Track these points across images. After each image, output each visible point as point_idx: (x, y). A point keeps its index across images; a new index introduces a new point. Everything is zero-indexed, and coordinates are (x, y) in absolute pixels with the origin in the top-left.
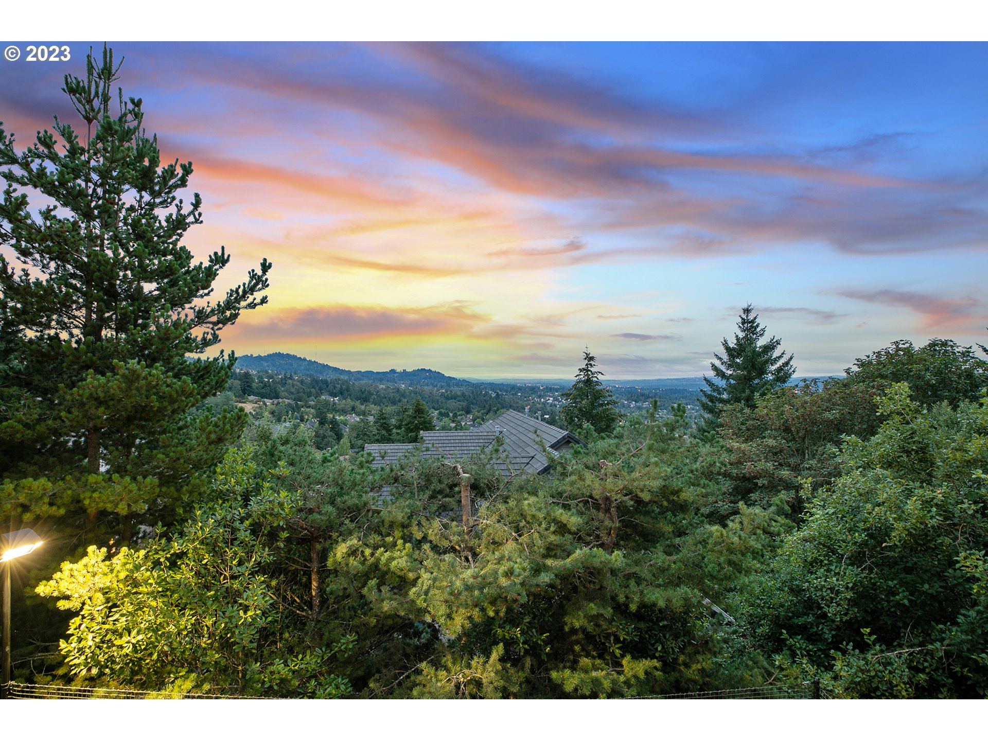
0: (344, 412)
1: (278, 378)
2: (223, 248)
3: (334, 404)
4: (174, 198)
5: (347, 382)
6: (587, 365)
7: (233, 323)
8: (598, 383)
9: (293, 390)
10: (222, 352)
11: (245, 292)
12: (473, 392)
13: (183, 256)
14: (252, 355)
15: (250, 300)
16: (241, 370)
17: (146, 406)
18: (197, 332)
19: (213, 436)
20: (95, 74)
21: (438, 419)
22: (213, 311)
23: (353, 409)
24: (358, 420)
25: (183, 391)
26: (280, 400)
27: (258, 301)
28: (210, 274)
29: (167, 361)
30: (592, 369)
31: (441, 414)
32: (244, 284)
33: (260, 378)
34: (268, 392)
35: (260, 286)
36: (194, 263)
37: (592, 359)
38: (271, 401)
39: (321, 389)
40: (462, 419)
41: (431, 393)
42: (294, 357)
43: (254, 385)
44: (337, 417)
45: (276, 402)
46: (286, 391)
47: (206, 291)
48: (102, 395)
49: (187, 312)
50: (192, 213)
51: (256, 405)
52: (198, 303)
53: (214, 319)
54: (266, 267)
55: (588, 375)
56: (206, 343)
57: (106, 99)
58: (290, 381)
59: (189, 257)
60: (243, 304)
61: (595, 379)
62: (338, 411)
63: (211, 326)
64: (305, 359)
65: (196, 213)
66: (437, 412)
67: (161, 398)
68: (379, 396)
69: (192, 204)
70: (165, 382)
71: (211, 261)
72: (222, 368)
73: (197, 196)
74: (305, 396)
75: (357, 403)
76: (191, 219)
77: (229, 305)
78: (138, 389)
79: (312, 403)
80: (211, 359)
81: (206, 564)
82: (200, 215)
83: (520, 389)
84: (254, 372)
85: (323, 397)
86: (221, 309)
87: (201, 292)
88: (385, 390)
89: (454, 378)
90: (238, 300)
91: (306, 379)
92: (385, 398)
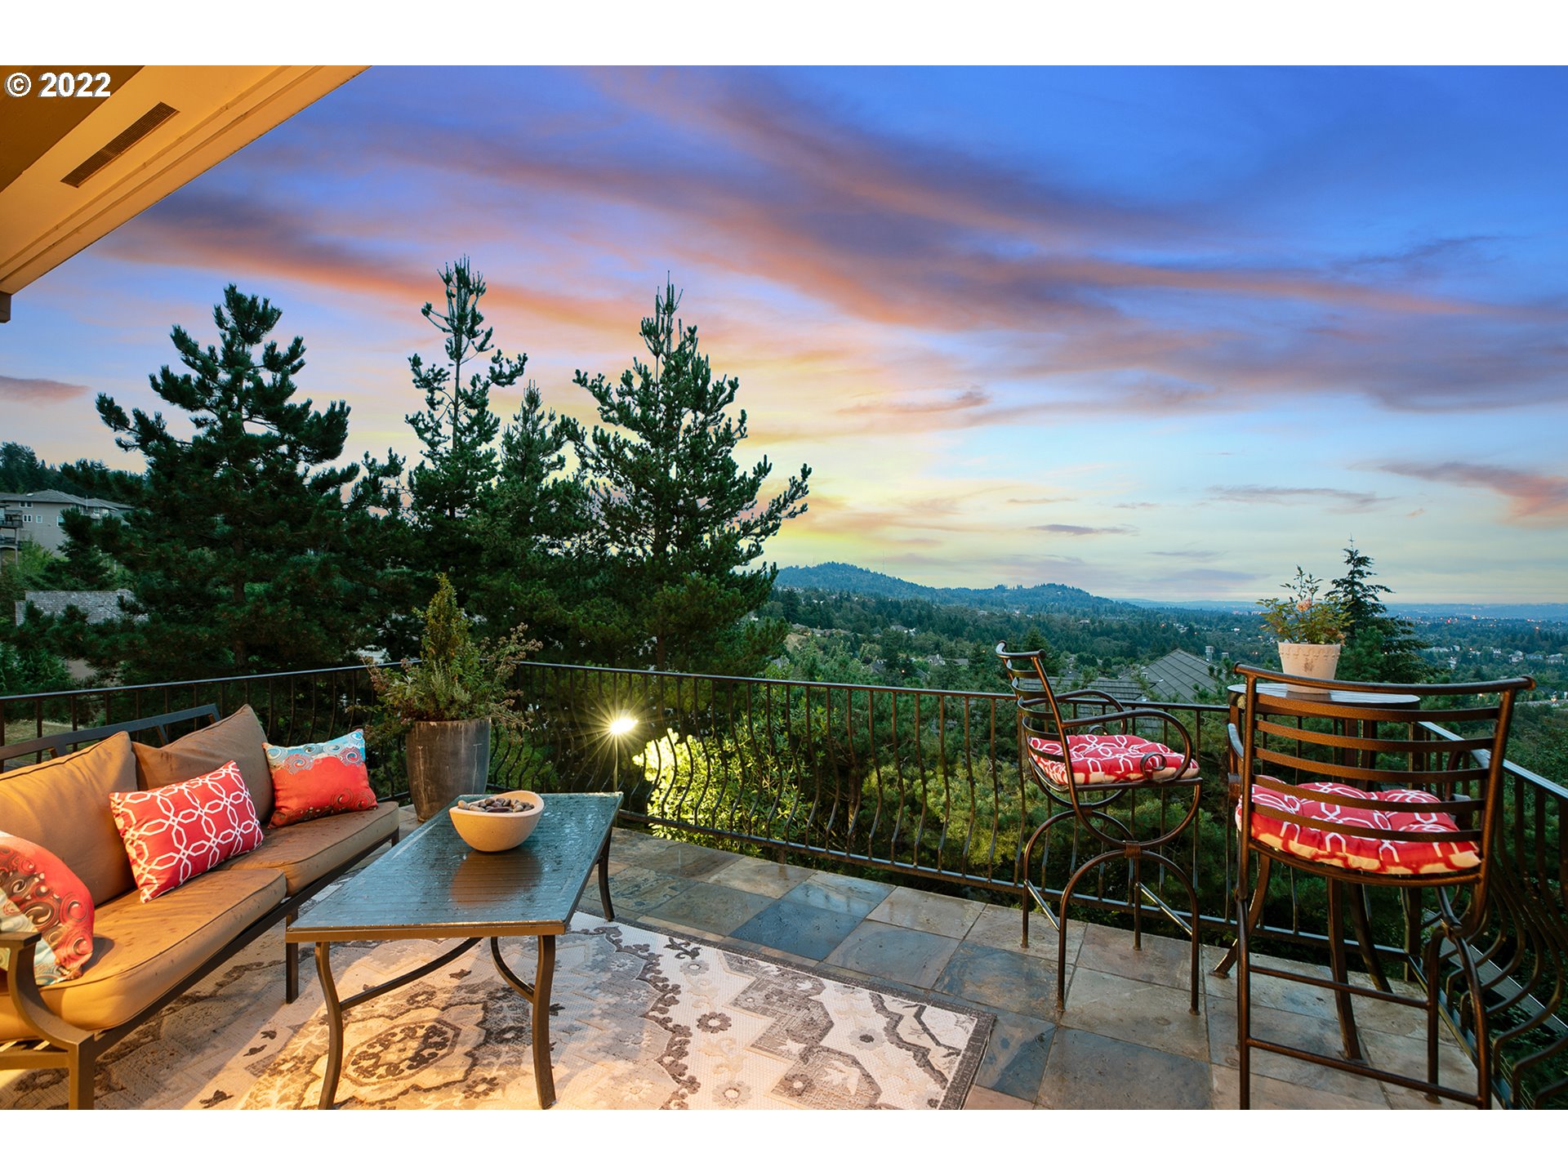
0: (923, 651)
1: (831, 599)
2: (765, 457)
3: (910, 638)
4: (723, 415)
5: (928, 605)
6: (1352, 573)
7: (775, 534)
8: (1376, 608)
9: (851, 617)
10: (765, 564)
11: (786, 501)
12: (1142, 624)
13: (729, 467)
14: (797, 567)
15: (790, 509)
16: (784, 587)
17: (705, 614)
18: (744, 544)
19: (757, 647)
20: (661, 311)
21: (1076, 667)
22: (756, 522)
23: (937, 646)
24: (944, 663)
25: (734, 601)
26: (834, 631)
27: (798, 509)
28: (754, 485)
29: (720, 574)
30: (1362, 581)
31: (1081, 660)
32: (785, 492)
33: (808, 598)
34: (819, 617)
35: (800, 493)
36: (738, 474)
37: (1363, 561)
38: (822, 632)
39: (890, 616)
40: (1120, 670)
41: (1064, 625)
42: (853, 568)
43: (800, 609)
44: (914, 659)
45: (828, 633)
46: (841, 617)
47: (751, 503)
48: (673, 604)
49: (733, 525)
50: (739, 429)
51: (803, 637)
52: (744, 516)
53: (757, 530)
54: (806, 473)
55: (1353, 592)
56: (751, 555)
57: (669, 332)
58: (847, 604)
59: (735, 467)
60: (784, 513)
61: (1370, 600)
62: (914, 649)
63: (754, 538)
64: (868, 572)
65: (742, 429)
66: (1074, 656)
67: (716, 608)
68: (977, 628)
69: (739, 421)
70: (719, 593)
71: (755, 473)
72: (765, 580)
73: (743, 412)
74: (867, 626)
75: (944, 639)
76: (738, 434)
77: (771, 515)
78: (699, 599)
79: (877, 636)
80: (755, 572)
81: (750, 768)
82: (745, 429)
83: (1238, 620)
84: (801, 591)
85: (893, 628)
86: (763, 520)
87: (746, 505)
88: (988, 618)
89: (1106, 600)
90: (779, 510)
91: (869, 600)
92: (988, 631)
